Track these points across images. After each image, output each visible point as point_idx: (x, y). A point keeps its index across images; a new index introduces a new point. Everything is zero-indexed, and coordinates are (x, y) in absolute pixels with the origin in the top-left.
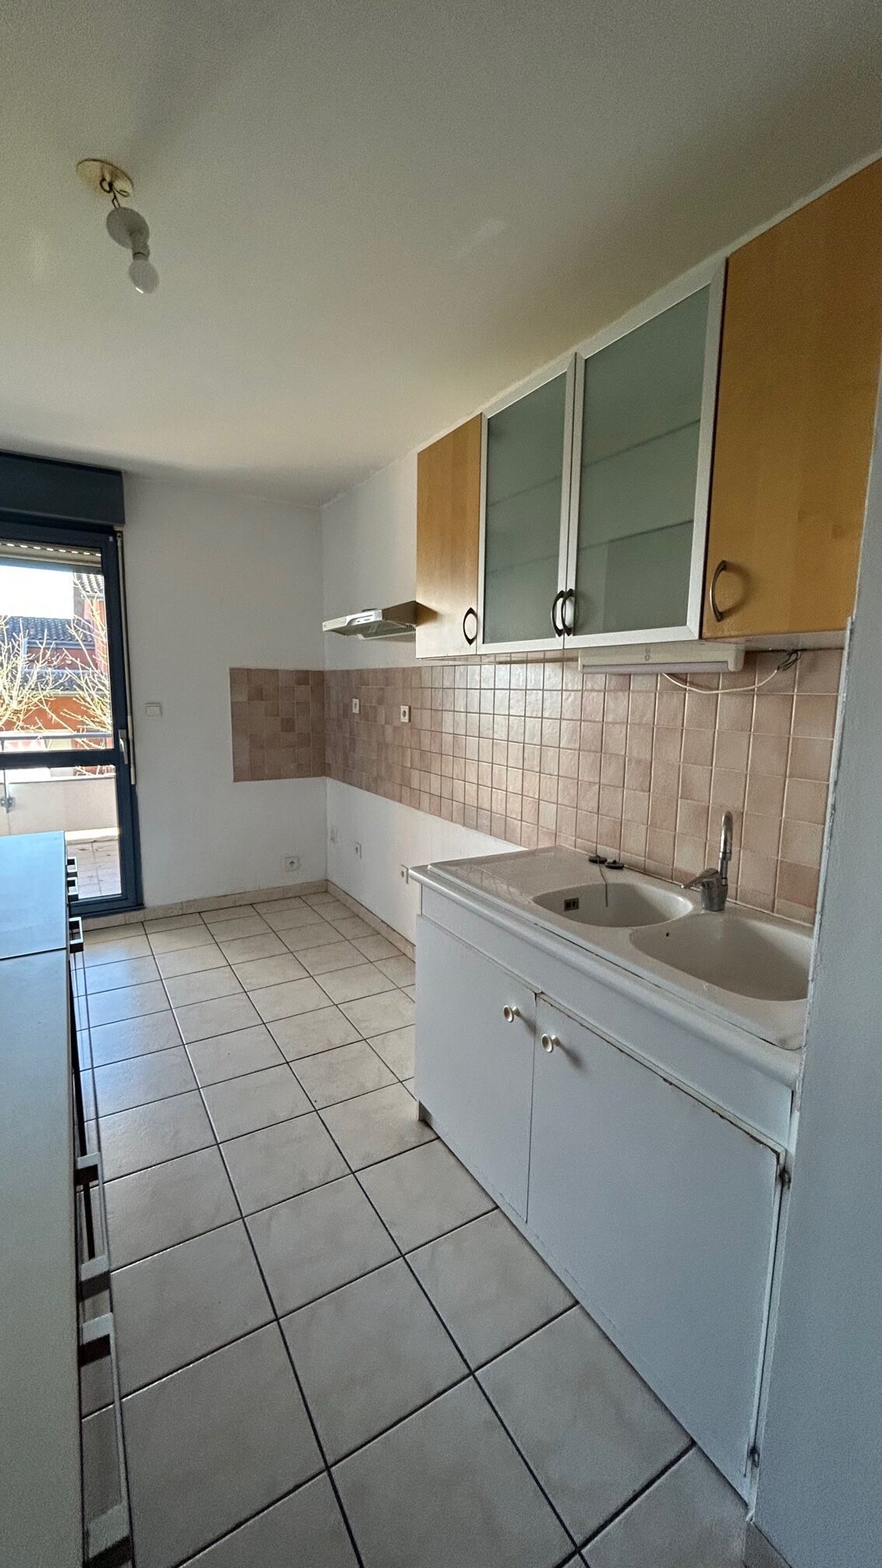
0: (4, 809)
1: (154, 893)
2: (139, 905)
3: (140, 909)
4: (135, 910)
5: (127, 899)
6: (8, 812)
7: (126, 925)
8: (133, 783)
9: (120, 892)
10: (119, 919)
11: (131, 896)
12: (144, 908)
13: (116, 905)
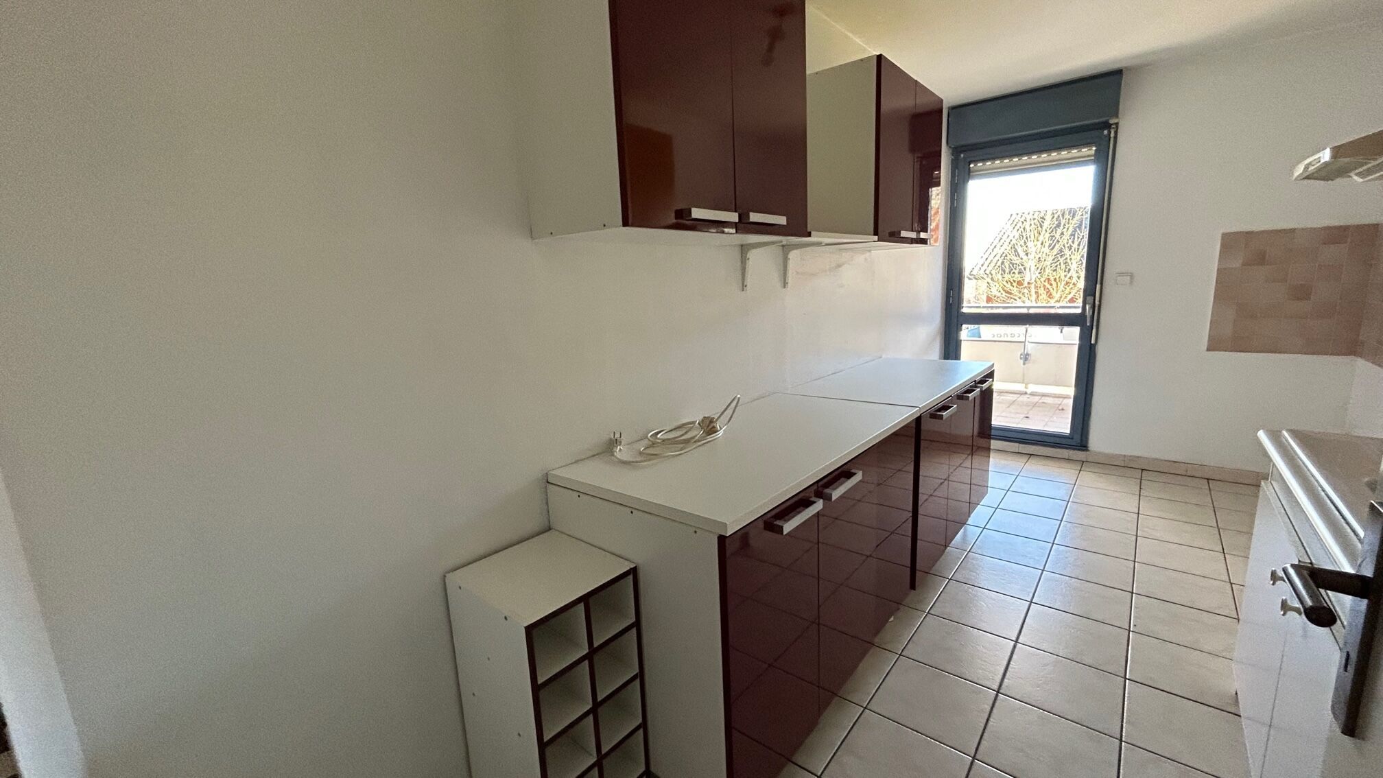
0: (1022, 362)
1: (1098, 439)
2: (1083, 446)
3: (1083, 450)
4: (1079, 450)
5: (1072, 439)
6: (1024, 364)
7: (1069, 460)
8: (1093, 342)
9: (1069, 432)
10: (1065, 453)
11: (1077, 438)
12: (1087, 450)
13: (1064, 441)
